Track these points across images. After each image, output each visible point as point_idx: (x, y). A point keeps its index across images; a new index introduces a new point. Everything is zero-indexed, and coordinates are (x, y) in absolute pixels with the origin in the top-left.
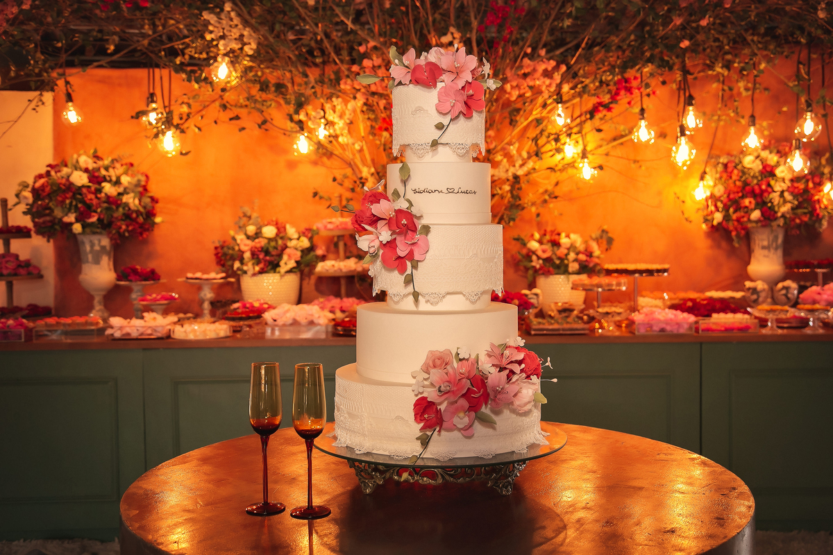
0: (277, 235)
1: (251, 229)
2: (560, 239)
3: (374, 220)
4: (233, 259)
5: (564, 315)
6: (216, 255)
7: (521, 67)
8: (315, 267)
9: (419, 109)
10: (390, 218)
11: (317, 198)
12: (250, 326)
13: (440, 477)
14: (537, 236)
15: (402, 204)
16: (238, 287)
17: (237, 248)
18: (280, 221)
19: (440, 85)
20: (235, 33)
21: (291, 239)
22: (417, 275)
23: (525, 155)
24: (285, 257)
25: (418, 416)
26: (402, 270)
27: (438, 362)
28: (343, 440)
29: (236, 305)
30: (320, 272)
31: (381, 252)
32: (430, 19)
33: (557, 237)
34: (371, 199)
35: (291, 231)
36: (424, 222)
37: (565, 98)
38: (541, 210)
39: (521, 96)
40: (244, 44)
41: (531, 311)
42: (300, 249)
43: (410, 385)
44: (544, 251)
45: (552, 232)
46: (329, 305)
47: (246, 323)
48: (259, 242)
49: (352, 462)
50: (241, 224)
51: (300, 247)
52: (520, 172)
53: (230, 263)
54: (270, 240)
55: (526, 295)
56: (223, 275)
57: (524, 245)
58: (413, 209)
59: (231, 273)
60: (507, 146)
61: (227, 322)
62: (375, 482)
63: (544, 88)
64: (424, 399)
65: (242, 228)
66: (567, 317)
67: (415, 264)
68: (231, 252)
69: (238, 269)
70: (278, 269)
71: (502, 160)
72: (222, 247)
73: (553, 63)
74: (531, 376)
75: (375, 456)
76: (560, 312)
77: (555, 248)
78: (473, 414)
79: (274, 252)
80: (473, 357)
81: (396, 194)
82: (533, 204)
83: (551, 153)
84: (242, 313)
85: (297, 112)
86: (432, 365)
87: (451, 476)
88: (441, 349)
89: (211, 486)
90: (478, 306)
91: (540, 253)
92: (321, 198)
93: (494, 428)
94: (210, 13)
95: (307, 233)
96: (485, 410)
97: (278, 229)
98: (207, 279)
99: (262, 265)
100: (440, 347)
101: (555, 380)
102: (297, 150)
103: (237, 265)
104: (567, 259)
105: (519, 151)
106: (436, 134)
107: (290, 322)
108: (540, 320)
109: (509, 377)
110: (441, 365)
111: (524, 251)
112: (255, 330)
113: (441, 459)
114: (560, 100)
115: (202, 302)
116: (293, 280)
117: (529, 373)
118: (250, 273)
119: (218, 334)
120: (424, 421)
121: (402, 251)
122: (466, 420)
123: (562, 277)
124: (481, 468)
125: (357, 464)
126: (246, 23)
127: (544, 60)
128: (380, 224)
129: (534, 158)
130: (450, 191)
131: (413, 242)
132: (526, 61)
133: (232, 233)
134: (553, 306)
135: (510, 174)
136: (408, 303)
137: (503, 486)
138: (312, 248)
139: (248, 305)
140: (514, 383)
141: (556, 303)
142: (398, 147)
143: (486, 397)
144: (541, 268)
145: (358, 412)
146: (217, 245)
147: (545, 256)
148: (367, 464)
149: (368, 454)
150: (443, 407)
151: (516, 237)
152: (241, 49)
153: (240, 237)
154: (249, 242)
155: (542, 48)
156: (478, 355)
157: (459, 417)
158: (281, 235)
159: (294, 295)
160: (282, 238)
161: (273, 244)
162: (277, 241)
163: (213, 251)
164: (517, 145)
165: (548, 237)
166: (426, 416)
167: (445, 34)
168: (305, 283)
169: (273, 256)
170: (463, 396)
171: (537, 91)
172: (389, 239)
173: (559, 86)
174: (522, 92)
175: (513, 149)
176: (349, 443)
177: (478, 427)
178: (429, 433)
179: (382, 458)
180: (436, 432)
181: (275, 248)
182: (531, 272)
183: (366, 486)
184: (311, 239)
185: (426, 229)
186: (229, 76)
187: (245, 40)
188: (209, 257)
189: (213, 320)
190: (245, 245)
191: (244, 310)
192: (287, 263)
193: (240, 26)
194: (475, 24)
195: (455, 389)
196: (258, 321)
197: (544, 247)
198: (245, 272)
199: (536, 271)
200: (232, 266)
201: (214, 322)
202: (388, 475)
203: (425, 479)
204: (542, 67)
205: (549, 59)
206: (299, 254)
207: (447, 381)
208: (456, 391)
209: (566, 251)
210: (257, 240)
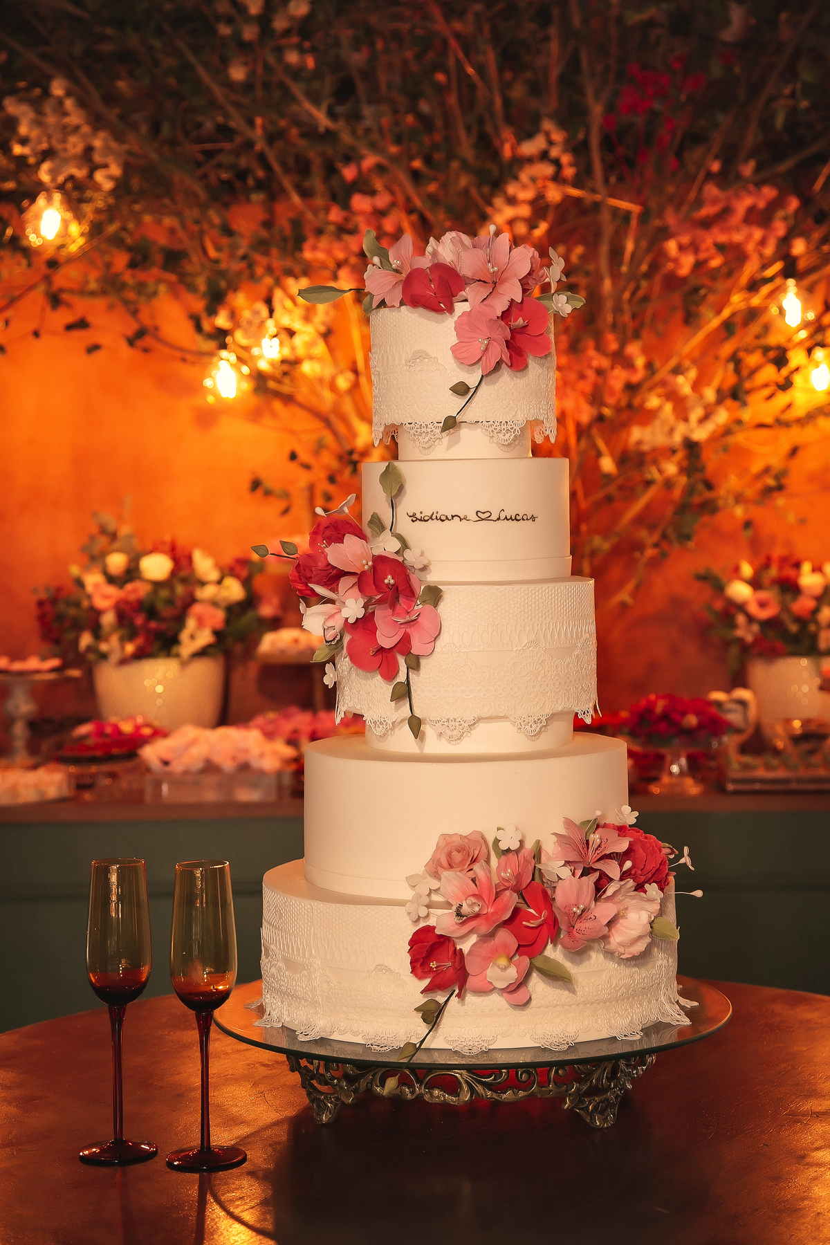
0: (174, 573)
1: (117, 561)
2: (798, 575)
3: (333, 577)
4: (78, 627)
5: (806, 746)
6: (42, 618)
7: (699, 203)
8: (257, 642)
9: (420, 356)
10: (363, 573)
11: (259, 492)
12: (113, 776)
13: (465, 1087)
14: (747, 570)
15: (387, 545)
16: (87, 689)
17: (85, 603)
18: (182, 542)
19: (461, 308)
20: (75, 145)
21: (203, 584)
22: (419, 683)
23: (710, 394)
24: (191, 623)
25: (418, 965)
26: (389, 673)
27: (457, 857)
28: (275, 1014)
29: (85, 729)
30: (267, 656)
31: (347, 638)
32: (498, 102)
33: (790, 572)
34: (328, 533)
35: (204, 565)
36: (432, 577)
37: (802, 265)
38: (758, 513)
39: (699, 265)
40: (94, 168)
41: (725, 739)
42: (224, 604)
43: (401, 903)
44: (762, 605)
45: (784, 561)
46: (287, 727)
47: (106, 768)
48: (135, 591)
49: (295, 1058)
50: (96, 549)
51: (225, 599)
52: (700, 434)
53: (70, 636)
54: (157, 585)
55: (719, 704)
56: (55, 662)
57: (719, 588)
58: (407, 554)
59: (72, 657)
60: (671, 378)
61: (62, 767)
62: (337, 1099)
63: (750, 247)
64: (429, 930)
65: (96, 559)
66: (812, 752)
67: (413, 663)
68: (72, 611)
69: (89, 649)
70: (175, 650)
71: (660, 408)
72: (54, 601)
73: (769, 192)
74: (647, 886)
75: (336, 1046)
76: (796, 740)
77: (788, 598)
78: (526, 961)
79: (167, 612)
80: (529, 845)
81: (377, 523)
82: (739, 498)
83: (766, 392)
84: (96, 747)
85: (212, 311)
86: (445, 863)
87: (487, 1086)
88: (465, 831)
89: (12, 1110)
90: (543, 743)
91: (753, 609)
92: (268, 493)
93: (573, 992)
94: (21, 100)
95: (238, 569)
96: (553, 953)
97: (176, 560)
98: (21, 674)
99: (140, 641)
100: (463, 825)
101: (698, 893)
102: (214, 392)
103: (86, 640)
104: (817, 623)
105: (696, 386)
106: (453, 405)
107: (199, 765)
108: (748, 759)
109: (599, 887)
110: (462, 863)
111: (719, 605)
112: (124, 783)
113: (466, 1052)
114: (790, 270)
115: (9, 722)
116: (206, 673)
117: (643, 879)
118: (115, 658)
119: (42, 793)
120: (432, 975)
121: (386, 638)
122: (512, 973)
123: (804, 662)
124: (550, 1071)
125: (304, 1062)
126: (97, 122)
127: (751, 187)
128: (345, 583)
129: (729, 402)
130: (483, 516)
131: (408, 618)
132: (712, 190)
133: (75, 570)
134: (780, 730)
135: (677, 438)
136: (403, 740)
137: (595, 1108)
138: (251, 601)
139: (108, 730)
140: (609, 898)
141: (788, 721)
142: (382, 429)
143: (553, 929)
144: (757, 641)
145: (304, 957)
146: (43, 595)
147: (764, 614)
148: (322, 1063)
149: (323, 1041)
150: (466, 946)
151: (702, 571)
152: (90, 176)
153: (93, 580)
154: (112, 591)
155: (746, 160)
156: (538, 842)
157: (498, 967)
158: (183, 573)
159: (209, 705)
160: (184, 581)
161: (164, 593)
162: (172, 589)
163: (33, 611)
164: (693, 374)
165: (773, 572)
166: (433, 965)
167: (529, 135)
168: (236, 676)
169: (163, 620)
170: (506, 923)
171: (735, 255)
172: (360, 613)
173: (785, 242)
174: (702, 256)
175: (684, 384)
176: (286, 1019)
177: (537, 984)
178: (441, 999)
179: (349, 1049)
180: (454, 999)
181: (170, 602)
182: (734, 651)
183: (322, 1108)
184: (246, 583)
185: (434, 594)
186: (65, 233)
187: (97, 158)
188: (27, 622)
189: (31, 761)
190: (105, 597)
191: (100, 740)
192: (195, 635)
193: (86, 129)
194: (597, 110)
195: (491, 910)
196: (129, 764)
197: (763, 595)
198: (104, 656)
199: (745, 648)
200: (76, 642)
201: (35, 767)
202: (363, 1084)
203: (436, 1092)
204: (742, 205)
205: (759, 184)
206: (220, 615)
207: (474, 895)
208: (493, 914)
209: (811, 604)
210: (129, 587)
